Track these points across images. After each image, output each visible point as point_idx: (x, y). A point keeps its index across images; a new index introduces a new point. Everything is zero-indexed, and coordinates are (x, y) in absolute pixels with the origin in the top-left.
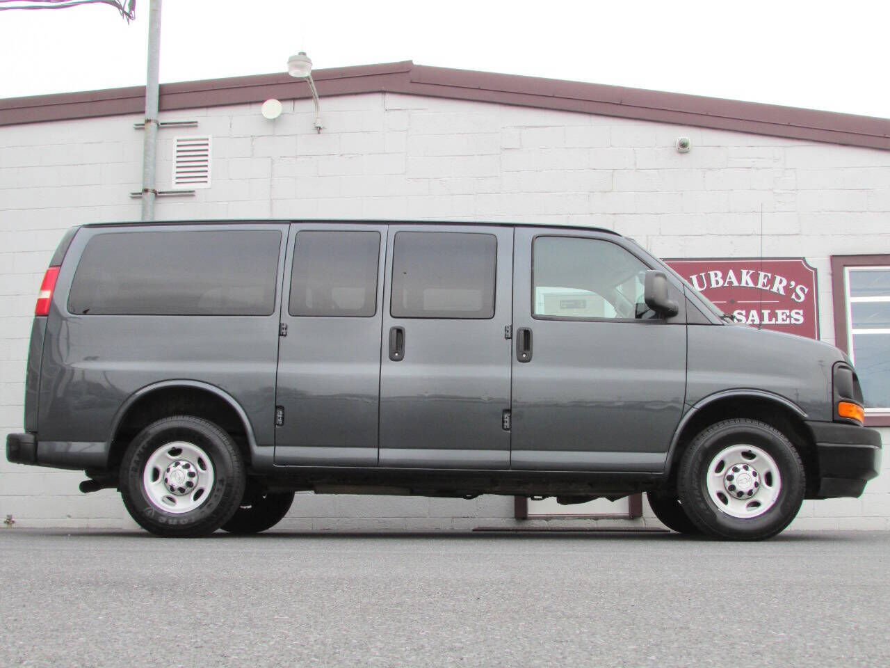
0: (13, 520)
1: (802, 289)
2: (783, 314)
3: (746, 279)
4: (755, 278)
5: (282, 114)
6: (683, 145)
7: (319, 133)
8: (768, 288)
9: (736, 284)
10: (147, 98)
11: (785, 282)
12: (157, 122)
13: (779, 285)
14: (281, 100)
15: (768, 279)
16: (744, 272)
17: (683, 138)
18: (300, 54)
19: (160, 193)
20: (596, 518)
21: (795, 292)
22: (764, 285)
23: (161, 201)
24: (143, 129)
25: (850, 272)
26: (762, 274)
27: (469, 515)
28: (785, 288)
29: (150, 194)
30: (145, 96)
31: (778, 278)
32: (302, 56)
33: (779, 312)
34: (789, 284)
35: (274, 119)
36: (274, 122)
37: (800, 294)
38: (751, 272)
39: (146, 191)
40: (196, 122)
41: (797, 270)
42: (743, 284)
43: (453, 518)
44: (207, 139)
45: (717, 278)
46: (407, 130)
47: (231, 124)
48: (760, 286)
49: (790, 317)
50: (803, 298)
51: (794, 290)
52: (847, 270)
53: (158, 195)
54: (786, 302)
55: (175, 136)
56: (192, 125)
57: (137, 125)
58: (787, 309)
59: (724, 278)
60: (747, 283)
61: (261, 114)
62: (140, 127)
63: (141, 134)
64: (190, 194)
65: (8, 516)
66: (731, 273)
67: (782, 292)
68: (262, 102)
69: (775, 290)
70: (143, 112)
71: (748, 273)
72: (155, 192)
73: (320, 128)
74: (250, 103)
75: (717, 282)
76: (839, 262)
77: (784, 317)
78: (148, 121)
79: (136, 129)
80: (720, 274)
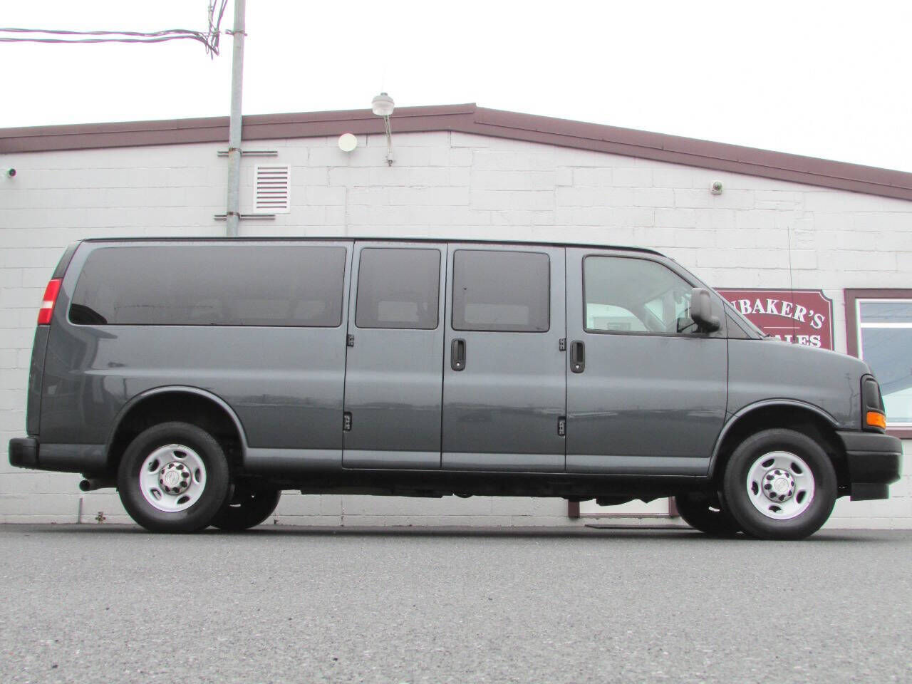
0: (104, 516)
1: (819, 317)
2: (803, 338)
3: (771, 307)
4: (779, 307)
5: (357, 147)
6: (718, 188)
7: (390, 166)
8: (790, 316)
9: (762, 311)
10: (231, 128)
11: (805, 311)
12: (240, 150)
13: (800, 313)
14: (355, 135)
15: (790, 309)
16: (770, 301)
17: (715, 181)
18: (382, 94)
19: (242, 216)
20: (641, 517)
21: (814, 319)
22: (786, 313)
23: (243, 223)
24: (228, 156)
25: (861, 303)
26: (785, 304)
27: (527, 514)
28: (805, 316)
29: (235, 217)
30: (229, 126)
31: (799, 307)
32: (384, 96)
33: (800, 337)
34: (808, 313)
35: (350, 152)
36: (349, 154)
37: (818, 322)
38: (776, 301)
39: (231, 214)
40: (276, 152)
41: (815, 301)
42: (769, 312)
43: (513, 516)
44: (286, 168)
45: (746, 306)
46: (471, 166)
47: (309, 155)
48: (783, 314)
49: (809, 341)
50: (820, 325)
51: (812, 318)
52: (858, 301)
53: (241, 218)
54: (806, 328)
55: (255, 165)
56: (272, 154)
57: (219, 152)
58: (806, 335)
59: (752, 306)
60: (772, 311)
61: (338, 147)
62: (224, 155)
63: (225, 161)
64: (271, 218)
65: (99, 513)
66: (758, 302)
67: (802, 320)
68: (339, 135)
69: (796, 317)
70: (227, 141)
71: (773, 302)
72: (238, 215)
73: (392, 161)
74: (326, 136)
75: (746, 310)
76: (851, 294)
77: (804, 341)
78: (233, 149)
79: (219, 156)
80: (748, 302)
